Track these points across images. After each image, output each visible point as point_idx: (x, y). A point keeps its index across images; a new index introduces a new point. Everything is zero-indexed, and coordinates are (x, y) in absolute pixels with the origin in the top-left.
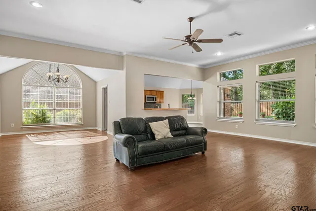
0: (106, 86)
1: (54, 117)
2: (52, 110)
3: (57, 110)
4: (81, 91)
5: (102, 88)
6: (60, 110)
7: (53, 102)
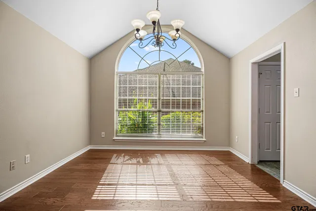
0: (280, 47)
1: (159, 125)
2: (156, 112)
3: (163, 112)
4: (202, 79)
5: (254, 63)
6: (167, 113)
7: (157, 98)
